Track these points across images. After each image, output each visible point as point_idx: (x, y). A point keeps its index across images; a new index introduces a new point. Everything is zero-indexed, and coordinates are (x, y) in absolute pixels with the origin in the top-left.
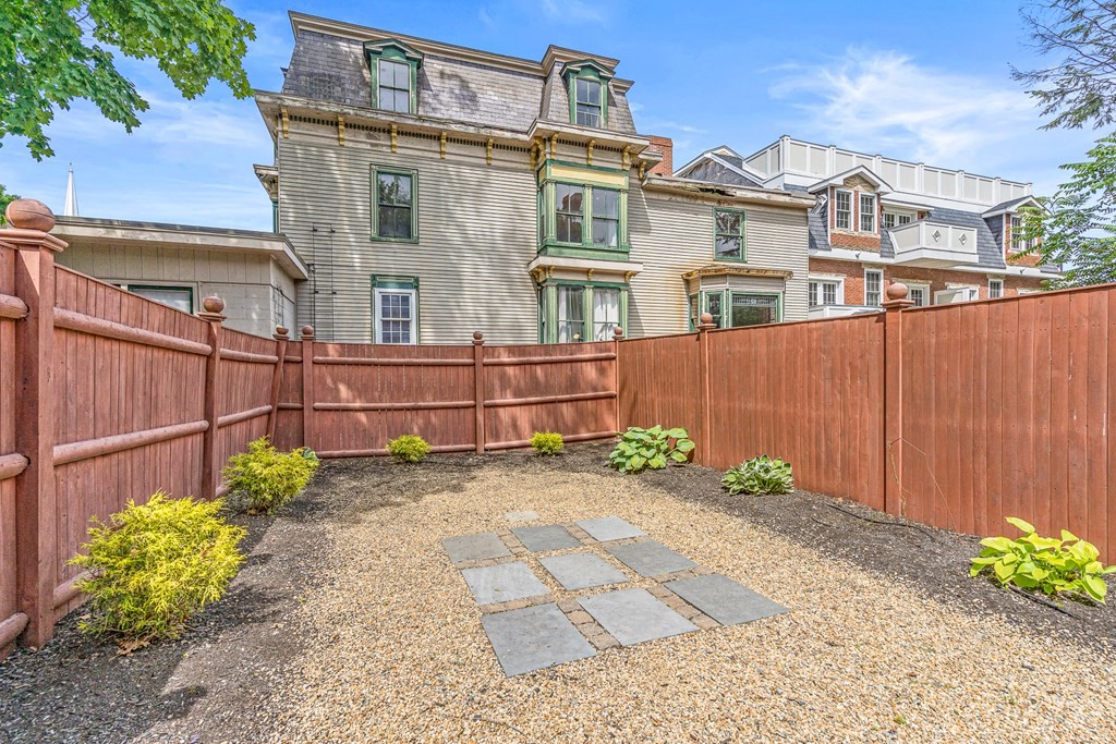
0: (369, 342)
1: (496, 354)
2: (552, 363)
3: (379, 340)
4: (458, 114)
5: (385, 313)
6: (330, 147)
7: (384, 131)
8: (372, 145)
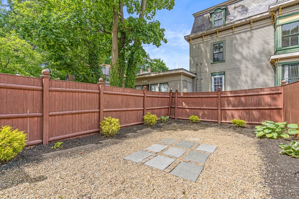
0: (210, 91)
1: (226, 94)
2: (247, 96)
3: (213, 90)
4: (240, 17)
5: (215, 83)
6: (201, 43)
7: (215, 33)
8: (211, 38)
